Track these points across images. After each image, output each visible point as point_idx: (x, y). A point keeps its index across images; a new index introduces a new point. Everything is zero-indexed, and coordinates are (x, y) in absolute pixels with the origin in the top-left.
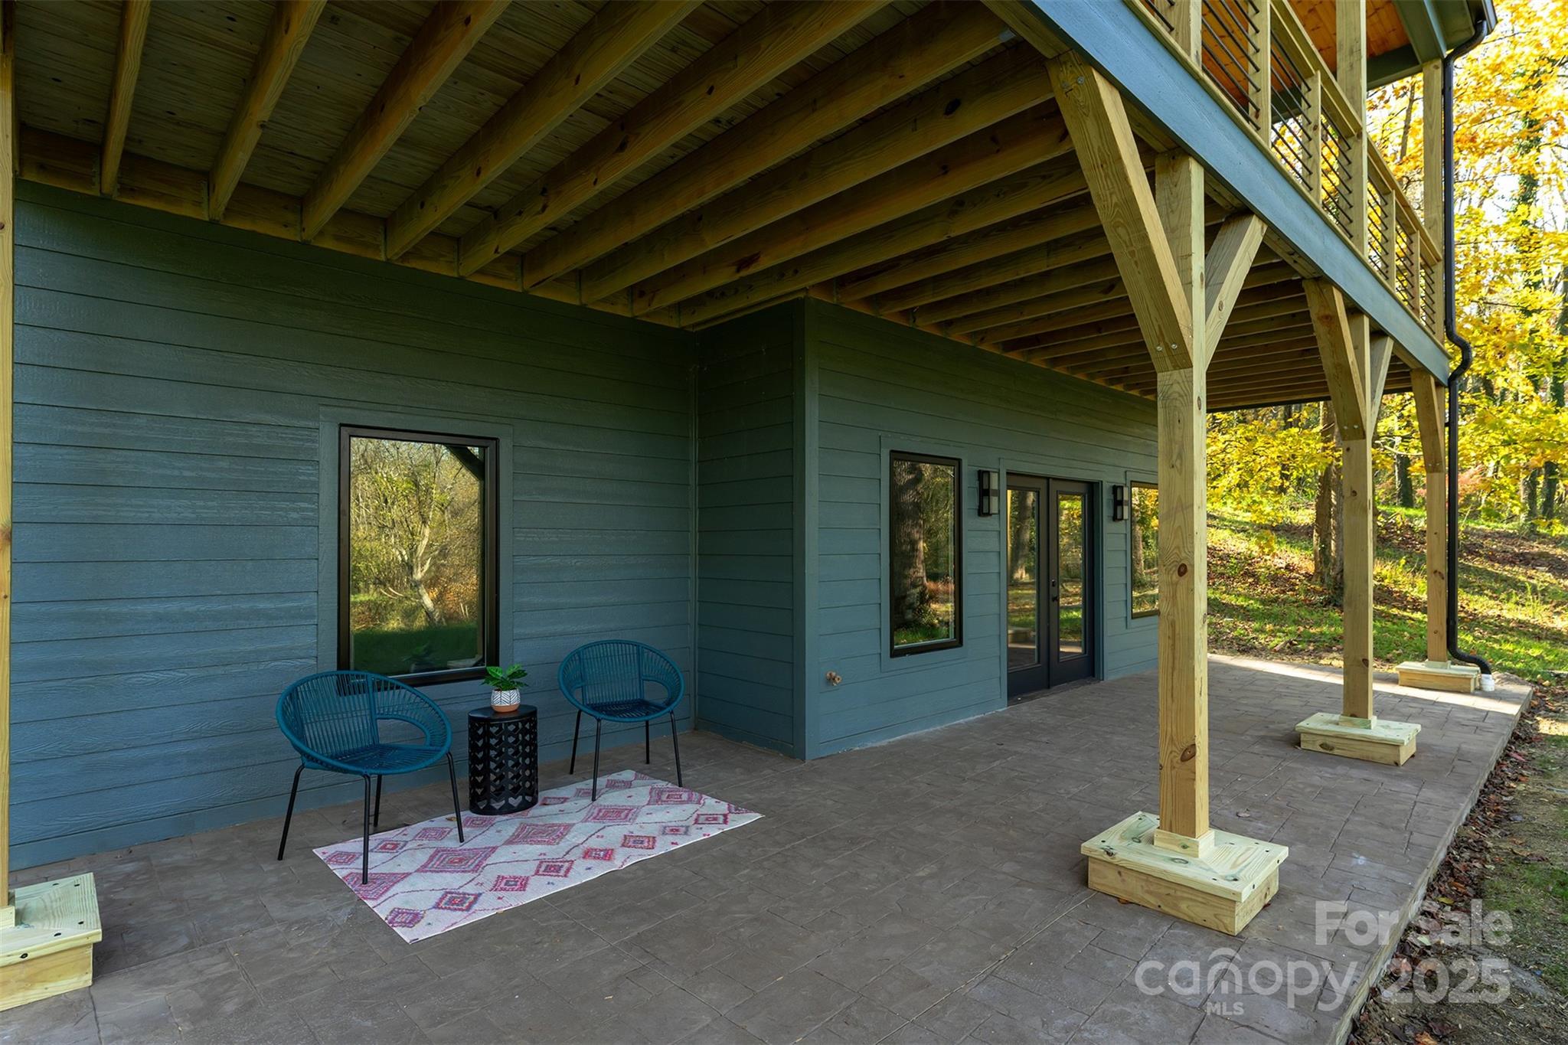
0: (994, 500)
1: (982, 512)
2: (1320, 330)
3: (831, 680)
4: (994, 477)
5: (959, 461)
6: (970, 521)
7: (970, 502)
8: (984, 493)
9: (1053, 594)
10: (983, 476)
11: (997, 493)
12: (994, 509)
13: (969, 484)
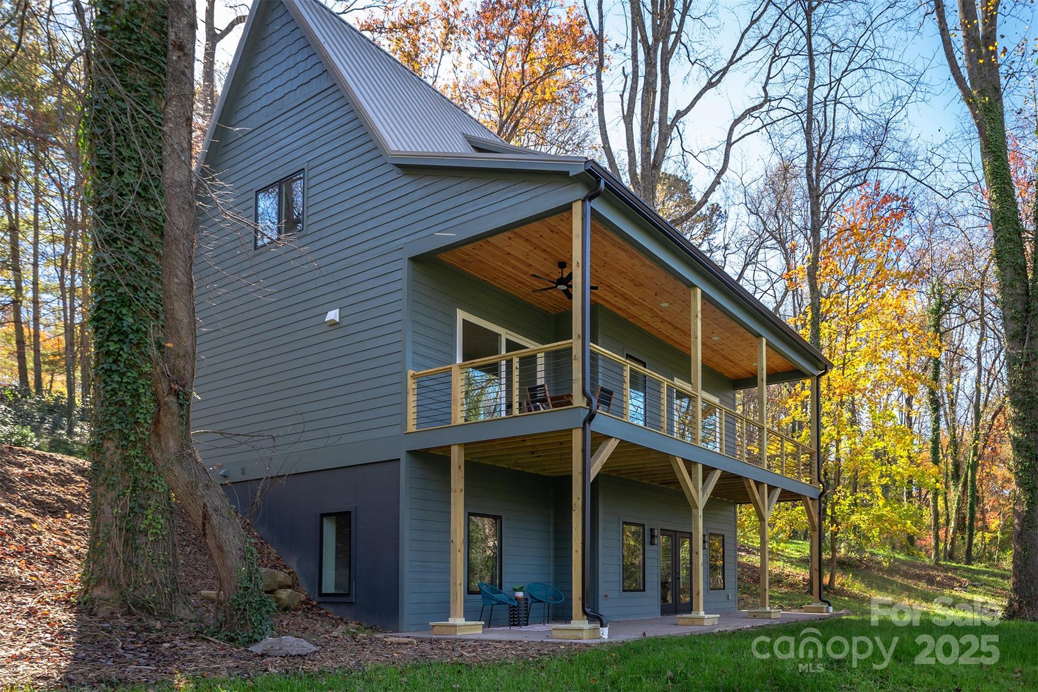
0: (656, 539)
1: (652, 544)
2: (748, 489)
3: (606, 596)
4: (656, 531)
5: (644, 525)
6: (648, 547)
7: (648, 540)
8: (653, 537)
9: (677, 576)
10: (652, 530)
11: (657, 537)
12: (656, 543)
13: (647, 533)
